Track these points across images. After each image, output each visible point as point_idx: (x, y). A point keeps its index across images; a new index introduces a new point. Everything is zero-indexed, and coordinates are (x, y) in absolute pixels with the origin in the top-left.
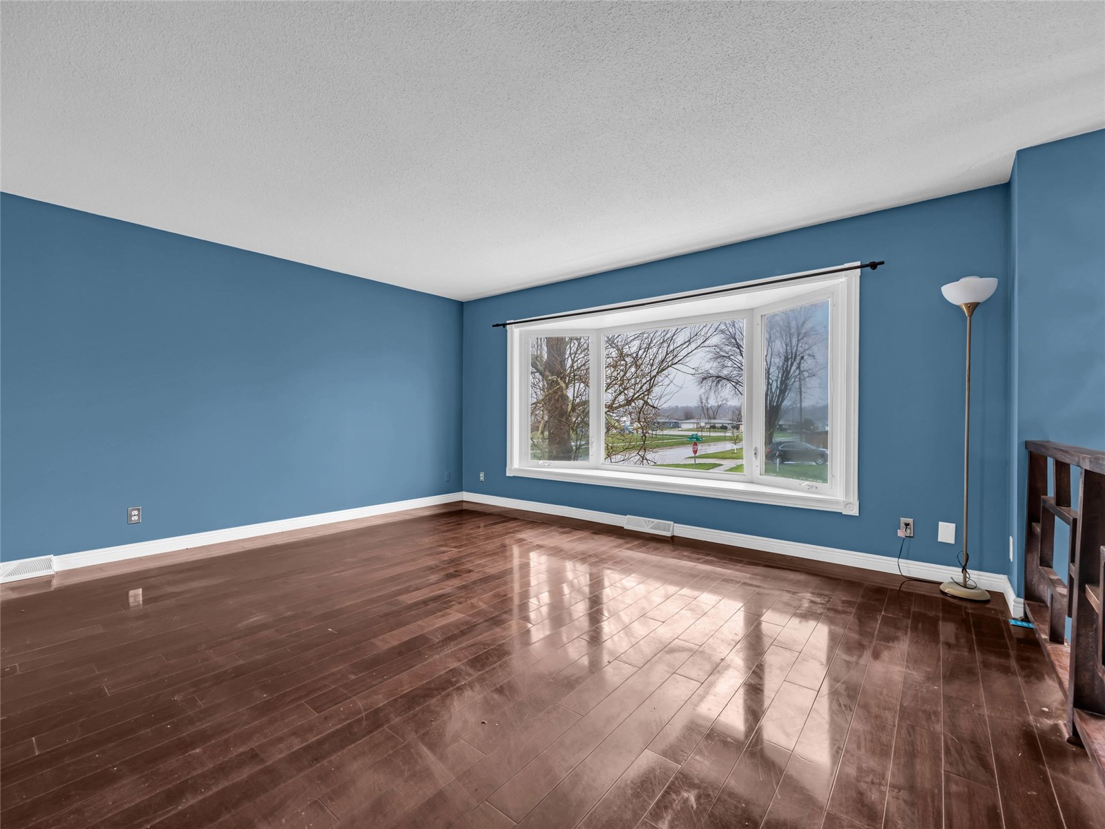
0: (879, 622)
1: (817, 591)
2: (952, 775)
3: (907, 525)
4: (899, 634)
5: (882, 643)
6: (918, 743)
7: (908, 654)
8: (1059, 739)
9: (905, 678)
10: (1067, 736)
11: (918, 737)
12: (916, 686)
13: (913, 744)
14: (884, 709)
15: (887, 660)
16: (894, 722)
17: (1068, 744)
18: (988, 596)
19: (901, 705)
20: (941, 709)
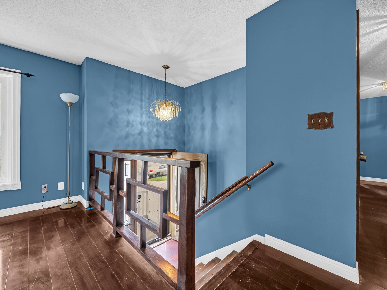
0: (43, 233)
1: (3, 234)
2: (97, 273)
3: (45, 187)
4: (53, 233)
5: (49, 241)
6: (81, 272)
7: (61, 239)
8: (113, 238)
9: (65, 250)
10: (115, 236)
11: (80, 270)
12: (70, 250)
13: (80, 274)
14: (63, 268)
15: (54, 247)
16: (69, 271)
17: (116, 238)
18: (76, 204)
19: (68, 262)
20: (82, 252)
